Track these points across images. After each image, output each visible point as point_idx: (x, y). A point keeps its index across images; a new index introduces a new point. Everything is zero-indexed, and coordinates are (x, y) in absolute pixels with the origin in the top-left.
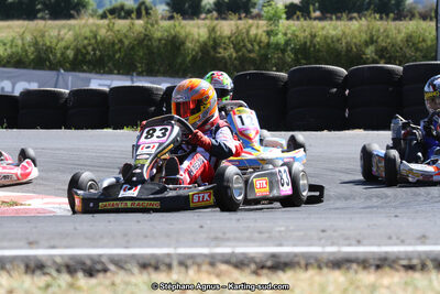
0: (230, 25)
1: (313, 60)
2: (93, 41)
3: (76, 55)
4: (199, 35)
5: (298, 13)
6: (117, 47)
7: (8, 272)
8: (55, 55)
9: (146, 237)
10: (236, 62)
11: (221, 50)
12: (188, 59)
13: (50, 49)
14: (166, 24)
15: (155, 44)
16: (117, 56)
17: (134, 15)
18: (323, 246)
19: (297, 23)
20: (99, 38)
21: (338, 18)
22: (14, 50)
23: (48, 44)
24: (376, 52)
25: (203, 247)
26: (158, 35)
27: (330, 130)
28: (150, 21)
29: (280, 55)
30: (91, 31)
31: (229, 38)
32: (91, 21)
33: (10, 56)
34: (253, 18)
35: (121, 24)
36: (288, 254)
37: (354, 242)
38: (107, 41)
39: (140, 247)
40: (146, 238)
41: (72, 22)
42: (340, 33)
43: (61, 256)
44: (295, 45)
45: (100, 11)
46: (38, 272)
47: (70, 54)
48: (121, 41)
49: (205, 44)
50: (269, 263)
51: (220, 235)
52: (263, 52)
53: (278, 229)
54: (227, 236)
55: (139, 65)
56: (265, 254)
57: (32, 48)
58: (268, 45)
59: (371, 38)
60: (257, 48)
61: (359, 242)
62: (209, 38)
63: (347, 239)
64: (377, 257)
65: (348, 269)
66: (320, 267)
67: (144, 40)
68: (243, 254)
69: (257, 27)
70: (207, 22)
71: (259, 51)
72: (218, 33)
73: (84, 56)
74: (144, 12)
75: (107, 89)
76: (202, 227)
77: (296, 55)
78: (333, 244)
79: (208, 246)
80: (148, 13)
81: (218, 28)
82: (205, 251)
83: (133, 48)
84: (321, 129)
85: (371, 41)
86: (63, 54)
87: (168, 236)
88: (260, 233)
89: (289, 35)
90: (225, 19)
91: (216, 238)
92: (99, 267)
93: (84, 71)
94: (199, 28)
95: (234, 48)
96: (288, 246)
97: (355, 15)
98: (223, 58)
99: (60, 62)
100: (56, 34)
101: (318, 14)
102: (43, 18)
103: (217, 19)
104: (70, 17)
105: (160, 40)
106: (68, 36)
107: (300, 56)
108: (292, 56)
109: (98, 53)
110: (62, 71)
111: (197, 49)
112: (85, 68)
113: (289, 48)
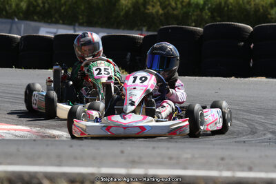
1: (226, 18)
3: (28, 6)
8: (10, 6)
9: (75, 158)
10: (162, 18)
11: (149, 7)
12: (122, 14)
16: (63, 9)
18: (220, 171)
29: (199, 13)
44: (212, 5)
47: (24, 5)
51: (136, 159)
52: (185, 9)
53: (185, 156)
55: (81, 17)
58: (189, 4)
60: (179, 6)
61: (250, 169)
63: (241, 166)
71: (182, 9)
73: (35, 7)
75: (52, 36)
76: (122, 152)
77: (212, 13)
78: (228, 170)
79: (126, 167)
82: (122, 171)
86: (17, 5)
87: (94, 159)
88: (170, 158)
91: (133, 162)
93: (35, 21)
95: (161, 6)
98: (152, 14)
99: (14, 12)
107: (215, 14)
108: (209, 14)
109: (47, 5)
110: (16, 20)
111: (129, 5)
112: (35, 17)
113: (207, 7)
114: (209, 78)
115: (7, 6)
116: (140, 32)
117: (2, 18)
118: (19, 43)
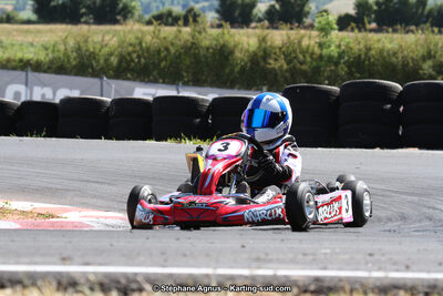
0: (282, 35)
1: (367, 74)
3: (120, 62)
4: (249, 45)
5: (353, 24)
6: (162, 55)
7: (39, 288)
8: (98, 61)
9: (185, 255)
10: (287, 75)
11: (271, 61)
12: (237, 69)
13: (93, 55)
14: (215, 32)
15: (202, 52)
16: (163, 64)
17: (181, 22)
18: (370, 271)
19: (351, 34)
20: (144, 45)
21: (395, 31)
22: (56, 55)
23: (91, 50)
24: (434, 67)
25: (243, 268)
26: (206, 43)
27: (382, 148)
28: (197, 28)
29: (333, 68)
30: (136, 38)
31: (280, 49)
32: (137, 26)
33: (51, 62)
34: (306, 28)
35: (168, 31)
36: (332, 278)
37: (403, 268)
38: (152, 49)
39: (178, 266)
40: (185, 257)
41: (117, 27)
42: (396, 47)
43: (95, 274)
44: (350, 57)
45: (147, 17)
46: (70, 290)
47: (114, 60)
48: (167, 49)
49: (255, 54)
50: (312, 288)
51: (262, 256)
52: (314, 63)
53: (324, 251)
54: (270, 257)
55: (185, 74)
56: (308, 277)
57: (75, 54)
58: (321, 57)
59: (429, 52)
60: (308, 59)
61: (408, 268)
62: (259, 47)
63: (395, 263)
64: (426, 284)
66: (366, 294)
67: (191, 49)
68: (285, 276)
69: (310, 38)
70: (258, 31)
71: (311, 63)
72: (269, 43)
73: (128, 63)
74: (191, 20)
75: (151, 98)
76: (243, 247)
77: (349, 67)
78: (380, 269)
79: (249, 267)
80: (195, 21)
81: (269, 38)
82: (246, 272)
83: (180, 54)
84: (373, 147)
85: (429, 56)
86: (106, 60)
87: (207, 255)
88: (305, 255)
89: (343, 47)
90: (277, 28)
91: (258, 259)
92: (134, 286)
93: (128, 79)
94: (248, 37)
95: (285, 59)
96: (332, 269)
97: (413, 27)
98: (274, 69)
99: (102, 68)
100: (100, 39)
101: (374, 25)
102: (86, 23)
103: (268, 28)
104: (115, 22)
105: (208, 49)
106: (113, 42)
107: (353, 69)
108: (346, 69)
109: (143, 60)
110: (105, 79)
111: (246, 59)
112: (129, 75)
113: (342, 61)
114: (348, 150)
115: (94, 62)
117: (86, 76)
118: (108, 108)
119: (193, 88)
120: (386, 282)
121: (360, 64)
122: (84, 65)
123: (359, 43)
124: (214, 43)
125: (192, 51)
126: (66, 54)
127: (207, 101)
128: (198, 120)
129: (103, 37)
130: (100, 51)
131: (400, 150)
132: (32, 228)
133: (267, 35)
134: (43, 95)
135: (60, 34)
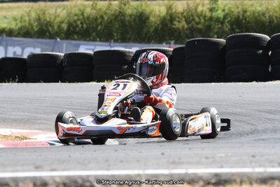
0: (183, 4)
1: (244, 30)
2: (81, 17)
3: (69, 27)
4: (160, 12)
6: (99, 21)
8: (53, 28)
9: (122, 162)
10: (187, 32)
11: (176, 23)
12: (152, 30)
13: (49, 24)
14: (135, 4)
15: (127, 18)
16: (99, 28)
18: (253, 167)
20: (85, 14)
22: (23, 24)
23: (48, 19)
25: (164, 168)
26: (129, 12)
27: (257, 81)
28: (123, 2)
29: (220, 26)
30: (80, 10)
31: (182, 14)
32: (80, 2)
33: (20, 29)
35: (102, 4)
36: (227, 174)
37: (277, 165)
38: (92, 17)
39: (117, 169)
40: (122, 163)
41: (66, 3)
42: (265, 9)
43: (60, 177)
44: (231, 18)
47: (65, 26)
48: (102, 17)
49: (164, 18)
50: (213, 181)
51: (177, 160)
52: (207, 23)
53: (220, 155)
54: (182, 160)
55: (115, 34)
56: (210, 174)
57: (36, 23)
58: (211, 18)
60: (203, 20)
62: (167, 13)
63: (271, 162)
65: (272, 184)
66: (251, 183)
67: (119, 16)
68: (194, 174)
69: (203, 5)
70: (165, 2)
71: (204, 23)
72: (174, 10)
73: (75, 28)
75: (91, 52)
76: (163, 154)
77: (232, 26)
78: (260, 166)
79: (168, 168)
81: (173, 6)
82: (166, 172)
83: (111, 22)
84: (251, 81)
86: (59, 27)
87: (138, 161)
88: (207, 158)
89: (226, 11)
91: (174, 163)
92: (87, 184)
93: (75, 39)
94: (160, 6)
95: (186, 21)
96: (227, 167)
98: (179, 29)
99: (57, 32)
100: (54, 12)
102: (43, 1)
105: (131, 16)
106: (63, 13)
107: (235, 27)
108: (229, 26)
109: (85, 26)
110: (59, 40)
111: (158, 22)
112: (75, 37)
113: (226, 21)
114: (233, 83)
116: (168, 45)
117: (45, 38)
118: (62, 60)
119: (121, 44)
120: (266, 175)
121: (239, 22)
122: (43, 31)
123: (238, 8)
124: (135, 11)
125: (120, 18)
126: (30, 23)
127: (132, 52)
128: (126, 67)
129: (56, 10)
130: (54, 20)
131: (270, 82)
132: (12, 146)
133: (173, 4)
134: (15, 53)
135: (25, 9)
